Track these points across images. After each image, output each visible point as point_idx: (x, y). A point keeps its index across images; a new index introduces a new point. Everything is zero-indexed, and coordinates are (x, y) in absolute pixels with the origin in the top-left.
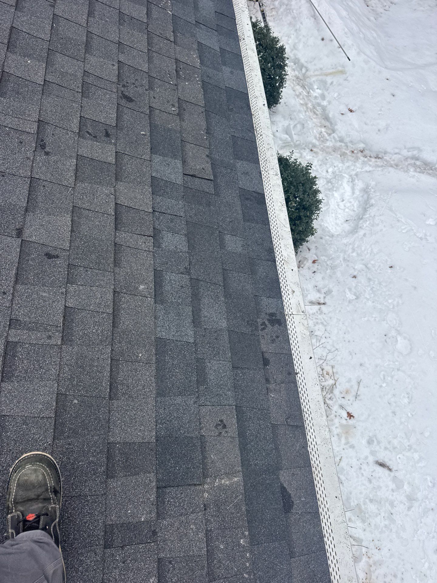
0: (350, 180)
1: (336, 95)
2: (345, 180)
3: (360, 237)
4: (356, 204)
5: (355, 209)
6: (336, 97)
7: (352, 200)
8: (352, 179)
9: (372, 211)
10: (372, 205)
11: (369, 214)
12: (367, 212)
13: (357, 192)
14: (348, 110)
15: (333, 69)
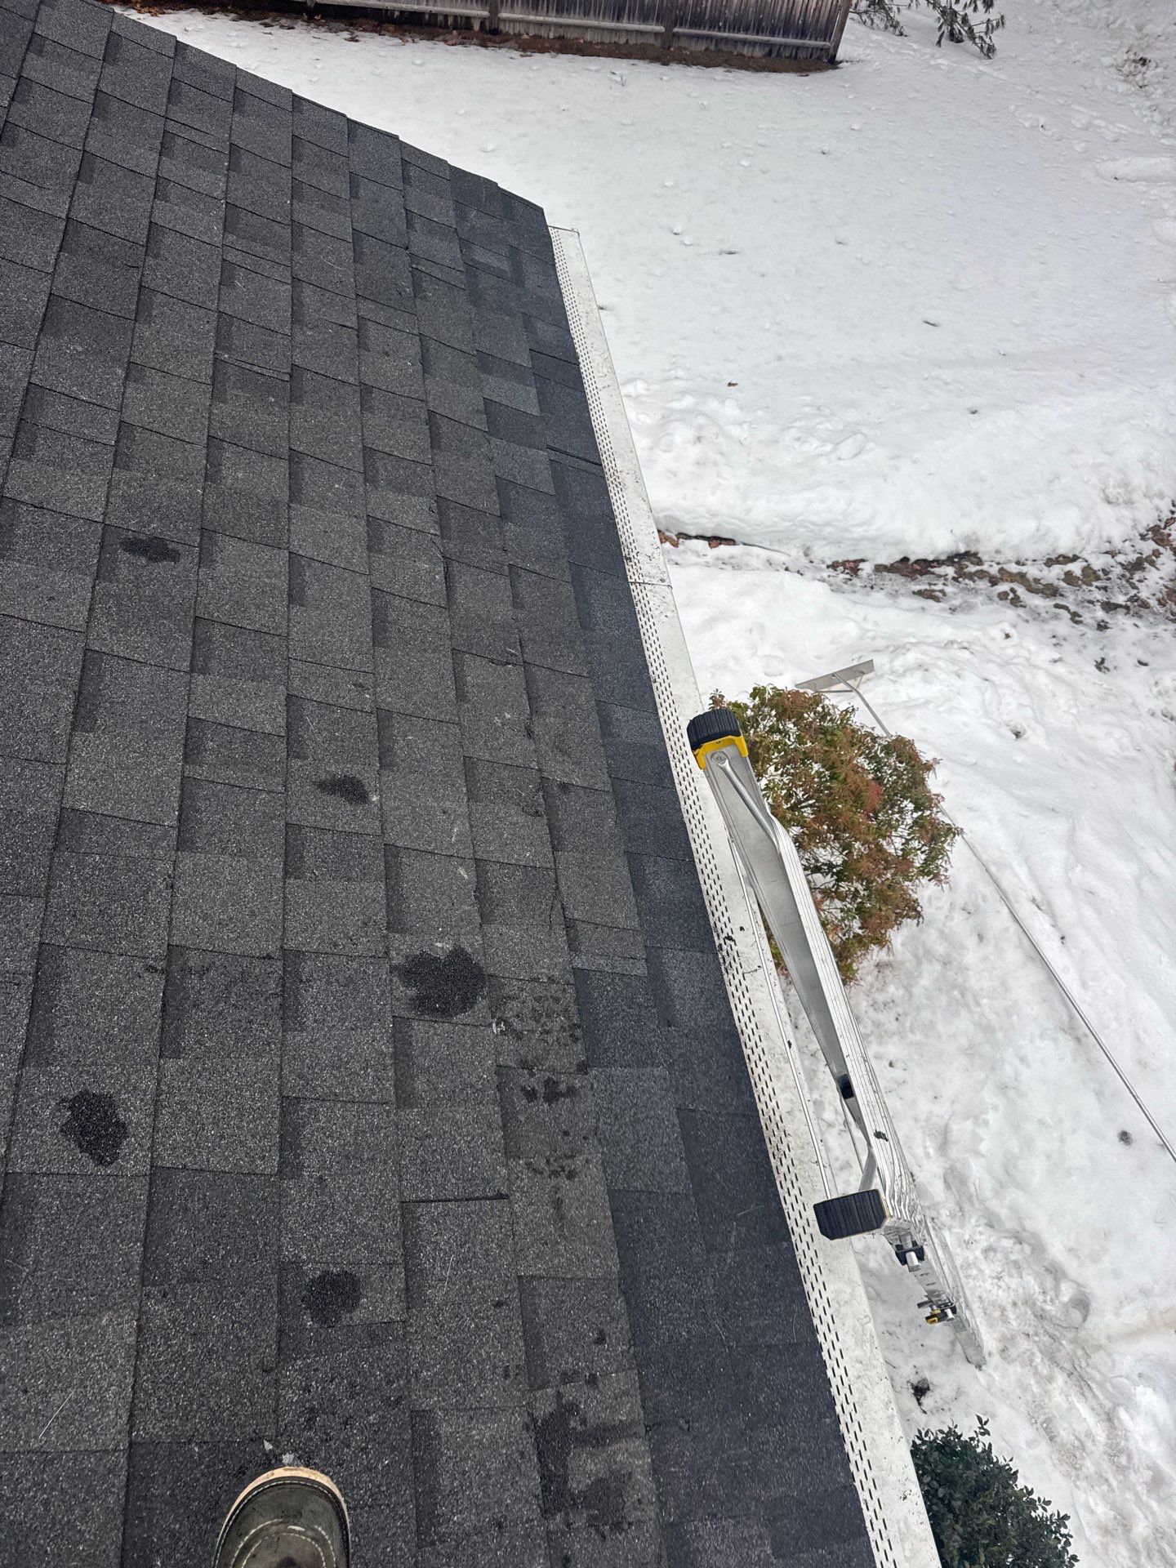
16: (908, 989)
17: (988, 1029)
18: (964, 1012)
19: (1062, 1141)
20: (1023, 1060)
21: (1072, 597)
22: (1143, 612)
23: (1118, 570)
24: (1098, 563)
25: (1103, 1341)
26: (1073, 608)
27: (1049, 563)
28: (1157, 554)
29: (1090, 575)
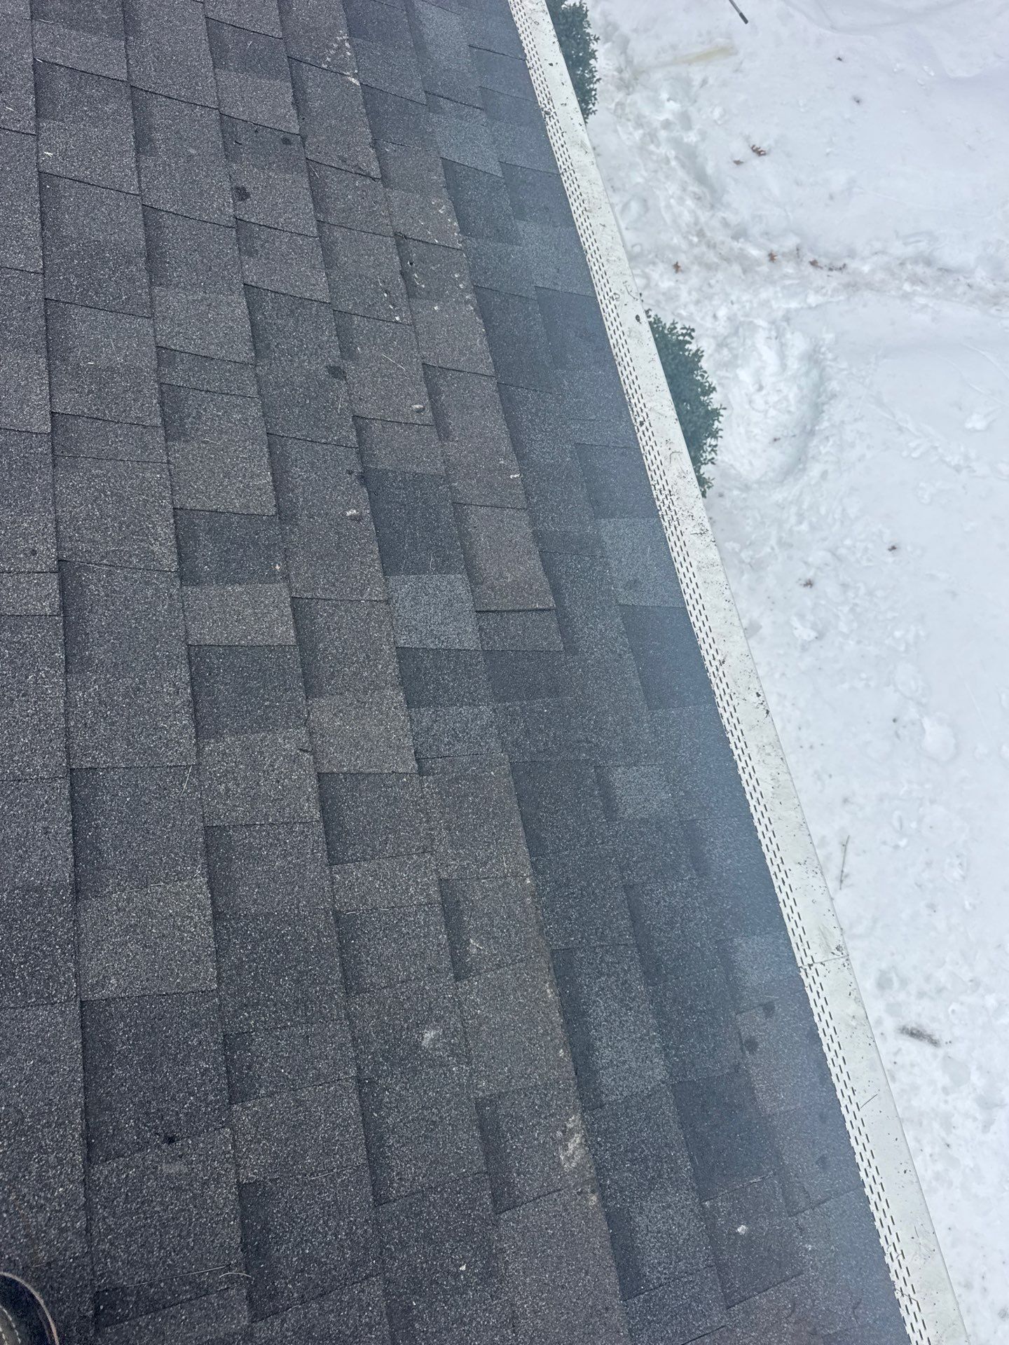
0: (774, 334)
1: (717, 113)
2: (760, 337)
3: (813, 482)
4: (792, 394)
5: (793, 409)
6: (719, 119)
7: (782, 386)
8: (777, 330)
9: (836, 411)
10: (834, 396)
11: (829, 420)
12: (824, 415)
13: (794, 365)
14: (750, 151)
15: (703, 43)
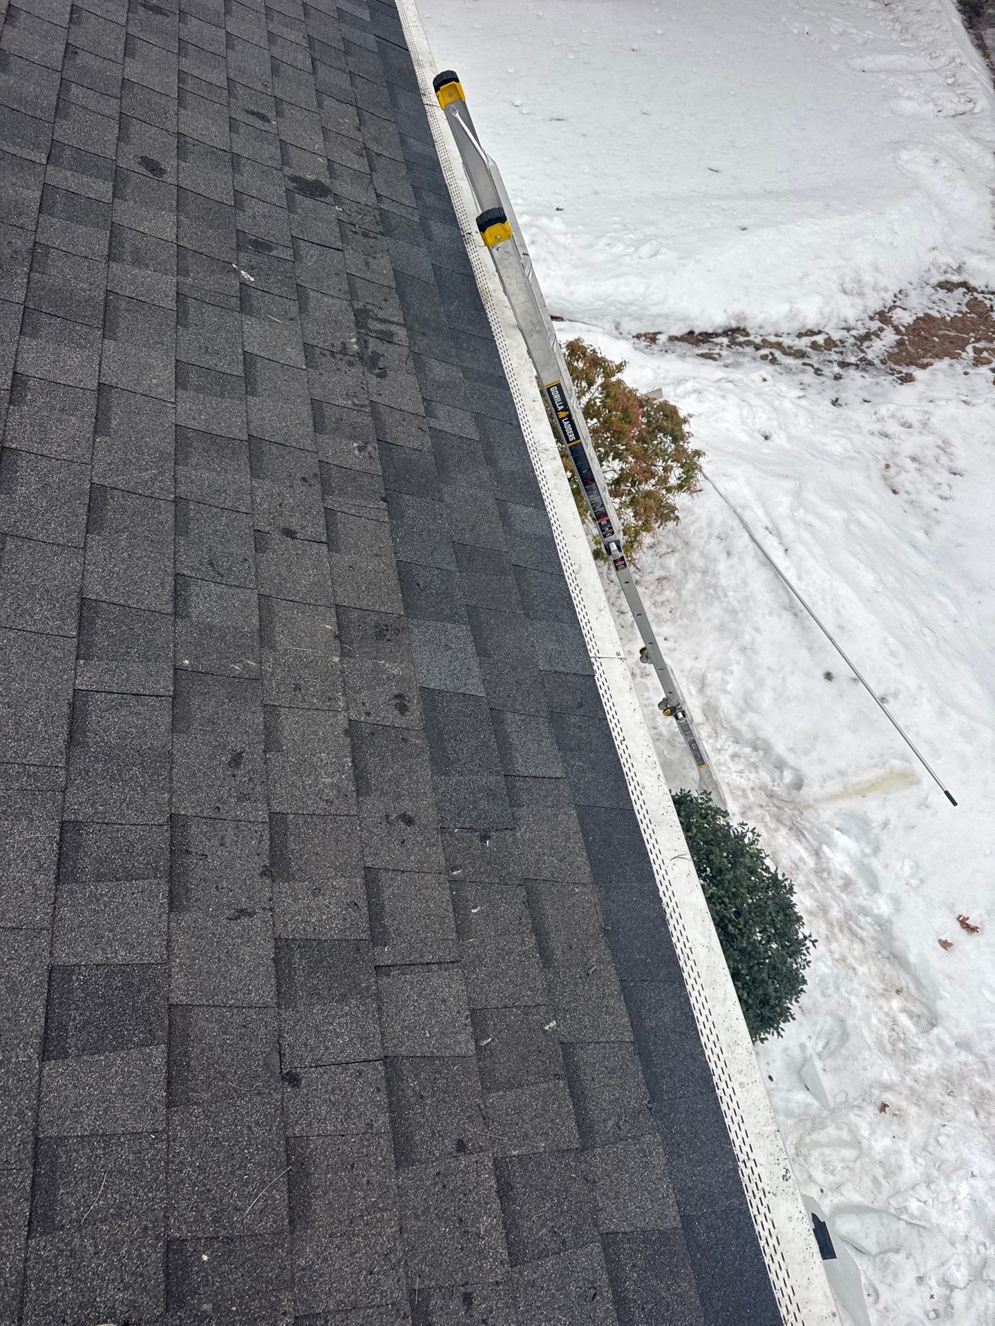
1: (908, 870)
6: (912, 878)
14: (957, 925)
16: (678, 591)
17: (733, 612)
18: (716, 603)
19: (784, 679)
20: (757, 630)
21: (816, 358)
22: (869, 368)
23: (852, 340)
24: (836, 336)
25: (811, 802)
26: (816, 366)
27: (800, 335)
28: (881, 330)
29: (830, 343)
